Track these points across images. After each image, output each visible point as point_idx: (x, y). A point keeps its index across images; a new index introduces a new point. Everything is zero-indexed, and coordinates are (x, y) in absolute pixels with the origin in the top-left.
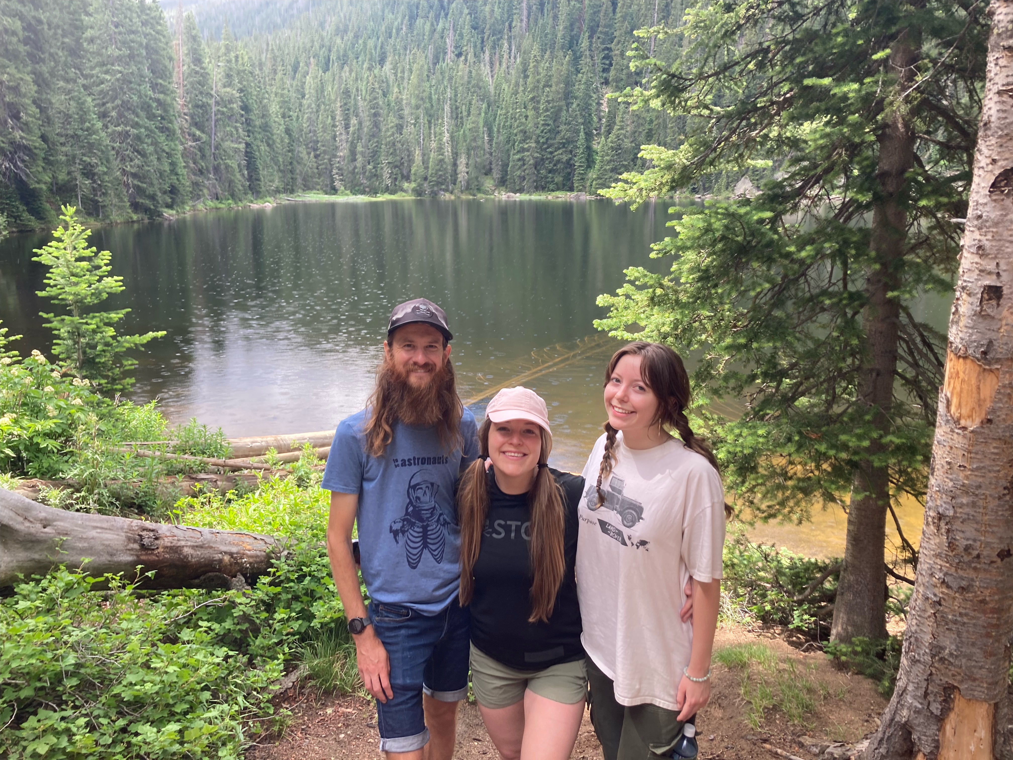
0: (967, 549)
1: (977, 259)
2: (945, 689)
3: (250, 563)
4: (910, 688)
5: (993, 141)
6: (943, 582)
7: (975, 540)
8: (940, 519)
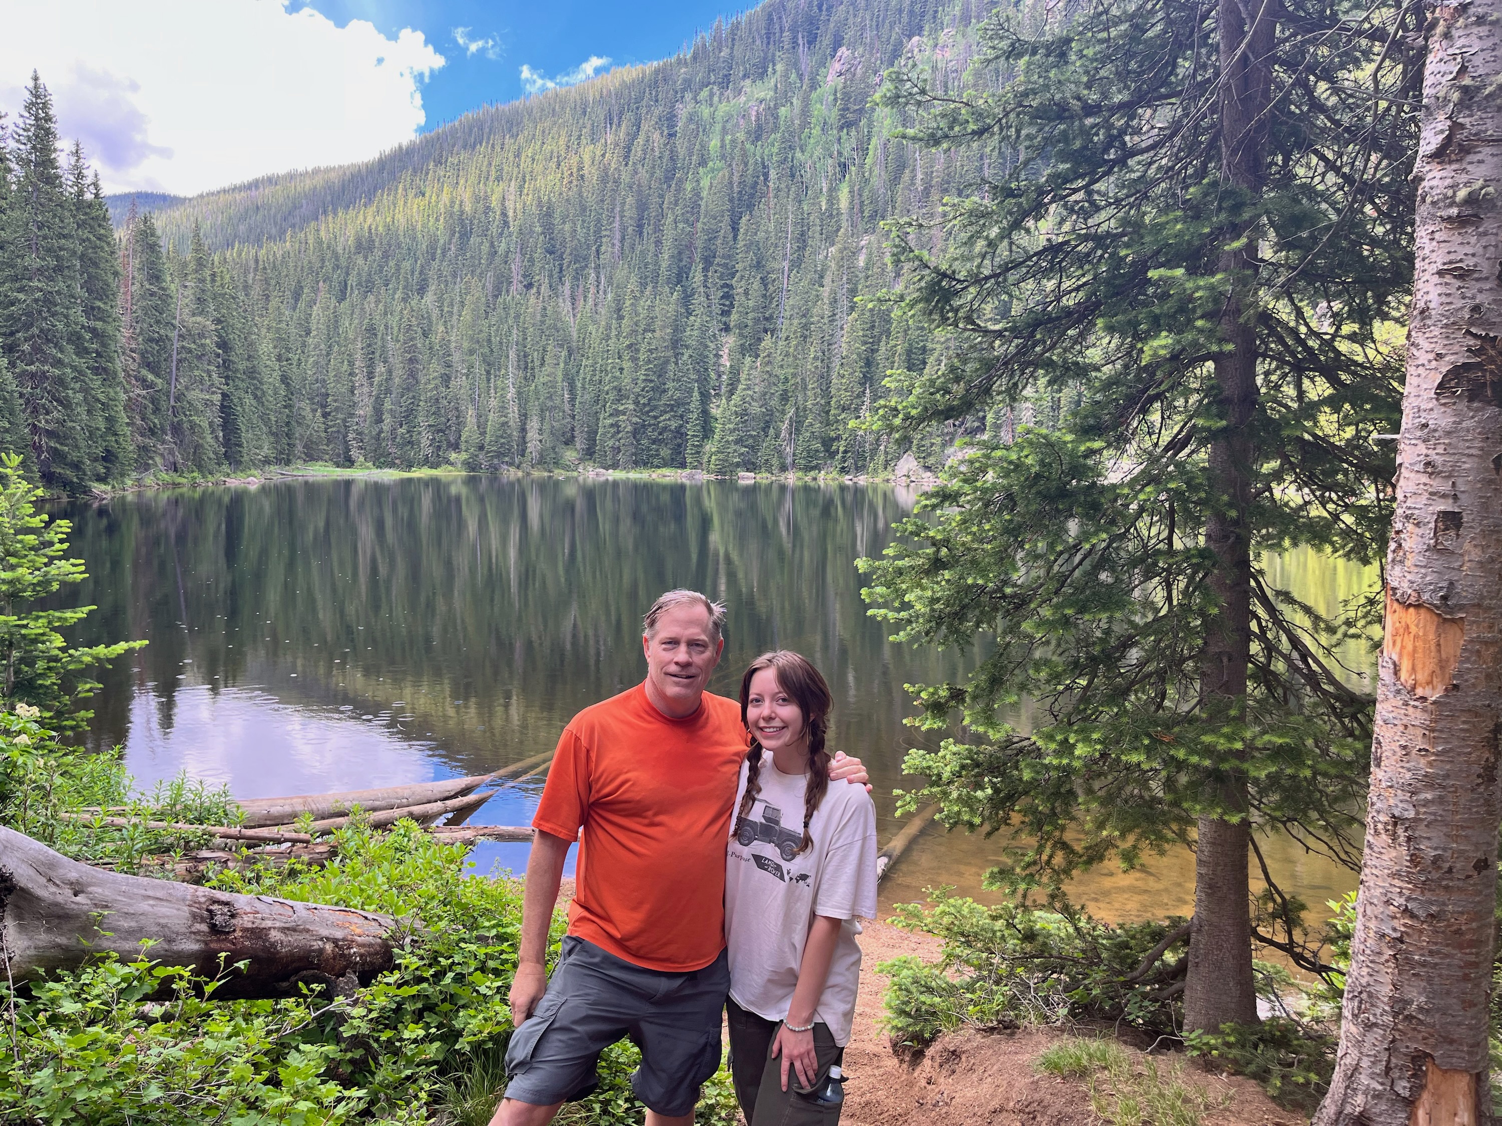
0: (1436, 860)
1: (1424, 479)
2: (1414, 1059)
3: (361, 956)
4: (1365, 1063)
5: (1436, 331)
6: (1406, 910)
7: (1445, 849)
8: (1395, 824)
